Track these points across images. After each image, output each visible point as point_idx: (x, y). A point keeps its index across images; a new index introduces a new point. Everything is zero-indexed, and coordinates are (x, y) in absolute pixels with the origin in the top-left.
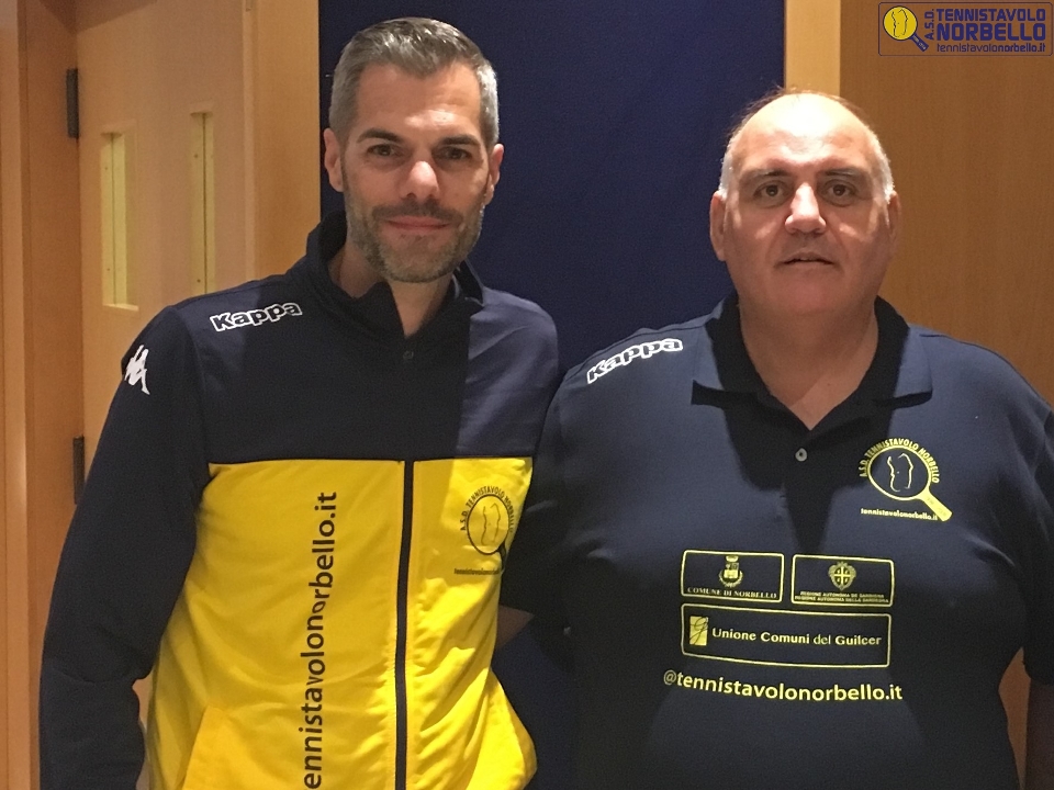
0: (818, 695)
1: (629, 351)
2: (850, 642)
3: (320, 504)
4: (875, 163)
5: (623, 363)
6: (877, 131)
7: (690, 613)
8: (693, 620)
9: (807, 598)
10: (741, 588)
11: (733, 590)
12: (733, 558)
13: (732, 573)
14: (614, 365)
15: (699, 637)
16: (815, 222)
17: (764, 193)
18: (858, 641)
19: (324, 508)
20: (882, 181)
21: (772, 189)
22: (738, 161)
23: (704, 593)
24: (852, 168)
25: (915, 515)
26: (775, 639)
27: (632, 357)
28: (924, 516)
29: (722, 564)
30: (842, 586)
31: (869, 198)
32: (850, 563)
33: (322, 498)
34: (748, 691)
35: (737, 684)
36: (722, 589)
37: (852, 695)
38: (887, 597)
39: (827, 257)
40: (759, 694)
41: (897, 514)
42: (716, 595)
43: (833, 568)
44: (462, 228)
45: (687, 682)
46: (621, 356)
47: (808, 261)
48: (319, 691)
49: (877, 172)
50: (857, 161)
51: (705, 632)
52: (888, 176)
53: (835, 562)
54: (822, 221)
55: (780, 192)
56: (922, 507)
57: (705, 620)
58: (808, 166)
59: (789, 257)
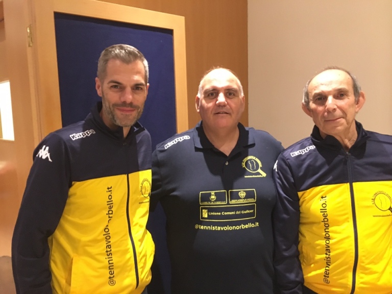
0: (238, 228)
1: (176, 139)
2: (245, 212)
3: (108, 190)
4: (239, 87)
5: (175, 143)
6: (239, 79)
7: (202, 209)
8: (203, 210)
9: (233, 202)
10: (216, 201)
11: (214, 201)
12: (213, 193)
13: (213, 197)
14: (172, 144)
15: (205, 215)
16: (224, 103)
17: (210, 95)
18: (248, 211)
19: (109, 191)
20: (241, 92)
21: (212, 94)
22: (203, 87)
23: (206, 203)
24: (234, 89)
25: (258, 176)
26: (226, 213)
27: (177, 141)
28: (260, 176)
29: (210, 195)
30: (243, 197)
31: (238, 96)
32: (244, 191)
33: (108, 188)
34: (219, 228)
35: (216, 227)
36: (211, 201)
37: (246, 226)
38: (254, 199)
39: (227, 112)
40: (222, 229)
41: (254, 176)
42: (209, 203)
43: (240, 193)
44: (139, 110)
45: (202, 227)
46: (174, 141)
47: (222, 113)
48: (110, 245)
49: (240, 90)
50: (235, 86)
51: (207, 214)
52: (242, 91)
53: (240, 191)
54: (226, 103)
55: (214, 94)
56: (259, 174)
57: (207, 210)
58: (222, 88)
59: (217, 112)
